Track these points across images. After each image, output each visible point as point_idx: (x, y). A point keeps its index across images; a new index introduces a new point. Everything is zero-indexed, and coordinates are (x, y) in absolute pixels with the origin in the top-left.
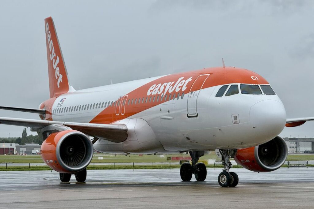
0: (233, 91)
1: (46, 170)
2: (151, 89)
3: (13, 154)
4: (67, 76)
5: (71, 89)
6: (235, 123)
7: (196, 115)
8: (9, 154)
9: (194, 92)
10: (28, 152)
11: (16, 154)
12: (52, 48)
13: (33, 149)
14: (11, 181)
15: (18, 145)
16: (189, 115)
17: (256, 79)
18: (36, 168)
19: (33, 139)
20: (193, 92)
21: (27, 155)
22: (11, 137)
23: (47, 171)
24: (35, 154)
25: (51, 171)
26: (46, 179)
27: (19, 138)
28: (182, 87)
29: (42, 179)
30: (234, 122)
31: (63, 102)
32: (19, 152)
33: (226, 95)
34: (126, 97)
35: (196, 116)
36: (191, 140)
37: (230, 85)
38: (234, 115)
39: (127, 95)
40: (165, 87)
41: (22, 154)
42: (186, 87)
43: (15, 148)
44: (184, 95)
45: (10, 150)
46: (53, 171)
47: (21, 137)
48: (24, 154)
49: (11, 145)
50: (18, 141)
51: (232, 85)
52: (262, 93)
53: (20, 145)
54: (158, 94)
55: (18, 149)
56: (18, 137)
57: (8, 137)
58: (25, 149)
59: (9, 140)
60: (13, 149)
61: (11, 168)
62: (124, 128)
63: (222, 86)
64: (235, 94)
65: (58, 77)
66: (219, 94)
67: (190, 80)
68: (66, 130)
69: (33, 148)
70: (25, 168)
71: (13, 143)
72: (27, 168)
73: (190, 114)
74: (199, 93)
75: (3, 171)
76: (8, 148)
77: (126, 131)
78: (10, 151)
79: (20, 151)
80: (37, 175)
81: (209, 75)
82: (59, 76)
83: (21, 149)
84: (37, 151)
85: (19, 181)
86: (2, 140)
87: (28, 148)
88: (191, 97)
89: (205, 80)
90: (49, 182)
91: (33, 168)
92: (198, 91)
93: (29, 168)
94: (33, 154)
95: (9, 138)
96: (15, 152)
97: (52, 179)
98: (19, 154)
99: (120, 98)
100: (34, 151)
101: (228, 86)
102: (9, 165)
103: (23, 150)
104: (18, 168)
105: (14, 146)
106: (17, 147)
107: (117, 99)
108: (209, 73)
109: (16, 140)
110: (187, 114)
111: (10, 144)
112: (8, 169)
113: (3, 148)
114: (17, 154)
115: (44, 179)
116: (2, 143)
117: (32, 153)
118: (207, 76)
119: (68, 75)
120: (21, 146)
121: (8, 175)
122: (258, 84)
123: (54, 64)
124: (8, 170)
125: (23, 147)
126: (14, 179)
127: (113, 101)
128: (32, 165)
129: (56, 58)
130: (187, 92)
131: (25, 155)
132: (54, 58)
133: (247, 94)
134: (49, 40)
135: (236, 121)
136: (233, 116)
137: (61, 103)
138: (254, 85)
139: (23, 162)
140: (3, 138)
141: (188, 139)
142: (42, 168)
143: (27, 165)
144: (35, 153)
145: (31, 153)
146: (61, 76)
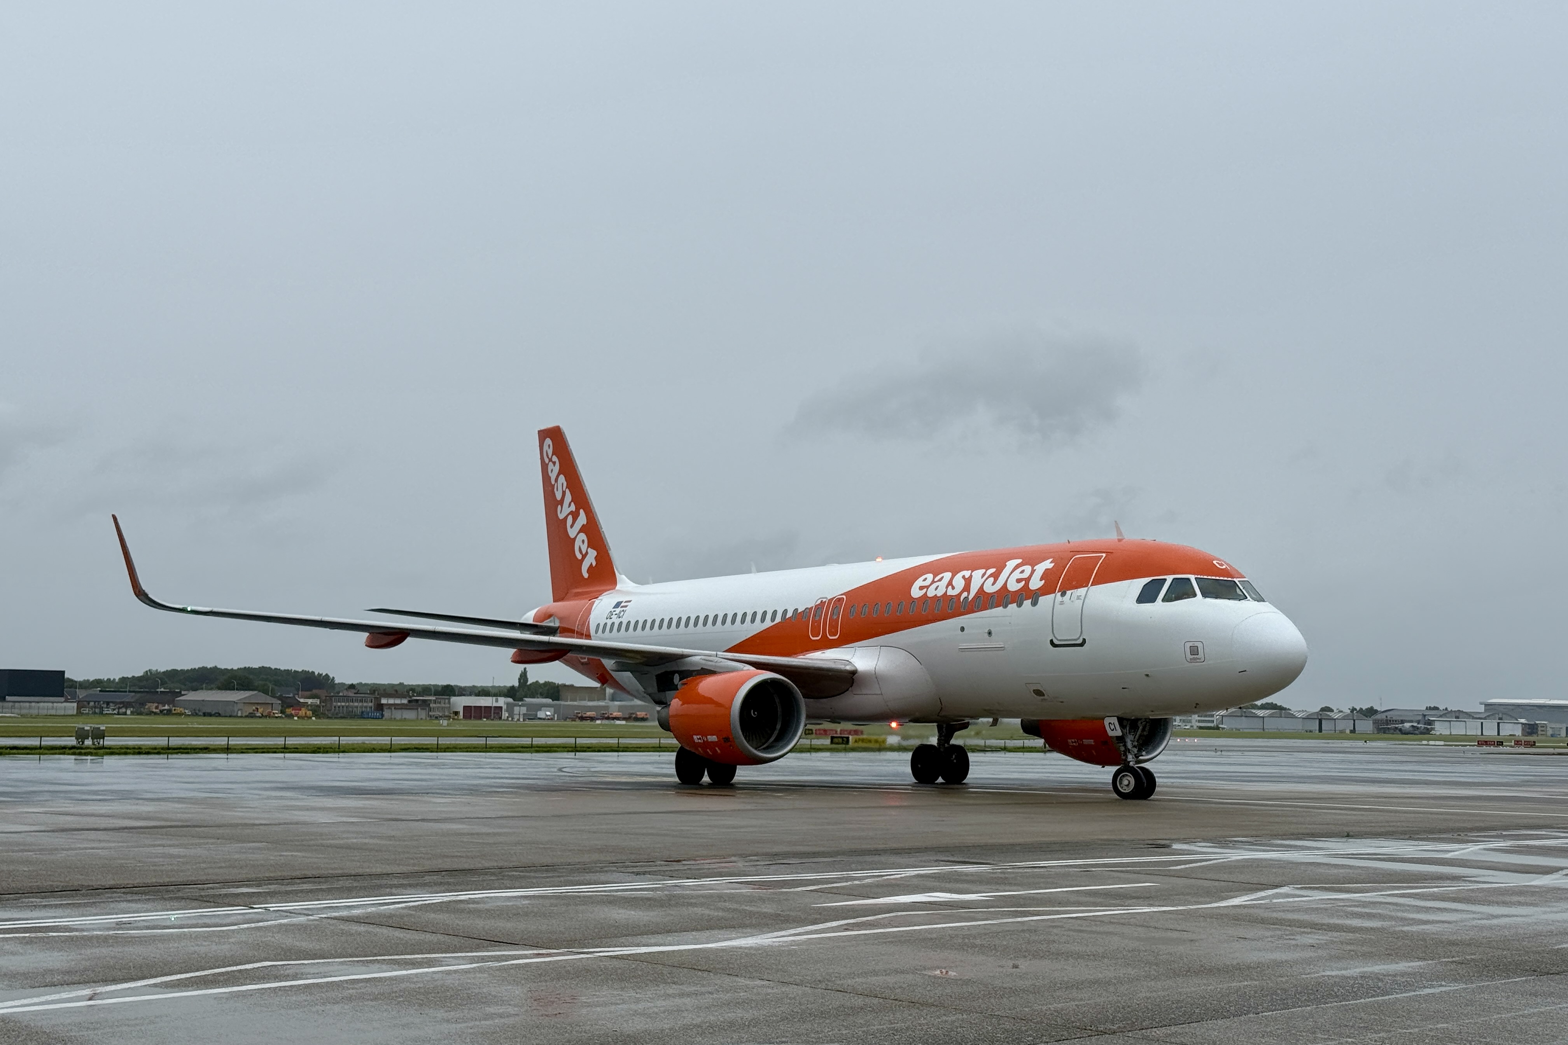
0: (1181, 591)
1: (564, 751)
2: (919, 582)
3: (500, 718)
4: (610, 552)
5: (624, 583)
6: (1193, 661)
7: (1080, 641)
8: (492, 717)
9: (1071, 591)
10: (530, 715)
11: (506, 718)
12: (564, 493)
13: (540, 710)
14: (495, 773)
15: (510, 700)
16: (1056, 642)
17: (1224, 567)
18: (543, 747)
19: (541, 690)
20: (1069, 593)
21: (527, 722)
22: (497, 684)
23: (565, 753)
24: (544, 719)
25: (574, 753)
26: (564, 770)
27: (513, 687)
28: (1027, 580)
29: (555, 770)
30: (1191, 659)
31: (624, 609)
32: (511, 714)
33: (1163, 600)
34: (840, 600)
35: (1082, 645)
36: (1046, 697)
37: (1169, 579)
38: (1191, 644)
39: (842, 595)
40: (968, 581)
41: (519, 720)
42: (1041, 580)
43: (504, 707)
44: (1040, 598)
45: (495, 710)
46: (577, 753)
47: (516, 684)
48: (522, 720)
49: (497, 701)
50: (510, 692)
51: (1174, 579)
52: (1247, 598)
53: (514, 700)
54: (948, 594)
55: (510, 708)
56: (511, 685)
57: (490, 685)
58: (524, 710)
59: (493, 691)
60: (501, 708)
61: (496, 748)
62: (848, 668)
63: (1147, 580)
64: (1185, 598)
65: (584, 556)
66: (1147, 596)
67: (1048, 564)
68: (742, 670)
69: (540, 707)
70: (522, 747)
71: (500, 696)
72: (527, 748)
73: (1059, 638)
74: (1086, 595)
75: (480, 752)
76: (491, 707)
77: (854, 673)
78: (494, 713)
79: (515, 713)
80: (547, 762)
81: (1104, 555)
82: (587, 553)
83: (516, 709)
84: (548, 713)
85: (509, 773)
86: (480, 689)
87: (529, 707)
88: (1062, 603)
89: (1097, 568)
90: (569, 776)
91: (539, 747)
92: (1082, 591)
93: (532, 747)
94: (540, 719)
95: (493, 687)
96: (505, 715)
97: (576, 769)
98: (512, 719)
99: (819, 602)
100: (541, 714)
101: (1165, 580)
102: (491, 741)
103: (520, 710)
104: (509, 748)
105: (502, 702)
106: (508, 704)
107: (811, 604)
108: (1104, 552)
109: (506, 691)
110: (1052, 641)
111: (494, 698)
112: (490, 748)
113: (481, 707)
114: (507, 720)
115: (560, 770)
116: (479, 696)
117: (539, 716)
118: (1100, 557)
119: (610, 549)
120: (516, 702)
121: (488, 760)
122: (1233, 577)
123: (572, 526)
124: (490, 752)
125: (520, 706)
126: (499, 770)
127: (796, 610)
128: (538, 741)
129: (575, 515)
130: (1046, 590)
131: (524, 720)
132: (571, 513)
133: (1216, 598)
134: (553, 476)
135: (1196, 656)
136: (1188, 645)
137: (618, 610)
138: (1226, 579)
139: (519, 734)
140: (481, 686)
141: (1038, 693)
142: (557, 747)
143: (526, 741)
144: (543, 716)
145: (535, 718)
146: (592, 553)
